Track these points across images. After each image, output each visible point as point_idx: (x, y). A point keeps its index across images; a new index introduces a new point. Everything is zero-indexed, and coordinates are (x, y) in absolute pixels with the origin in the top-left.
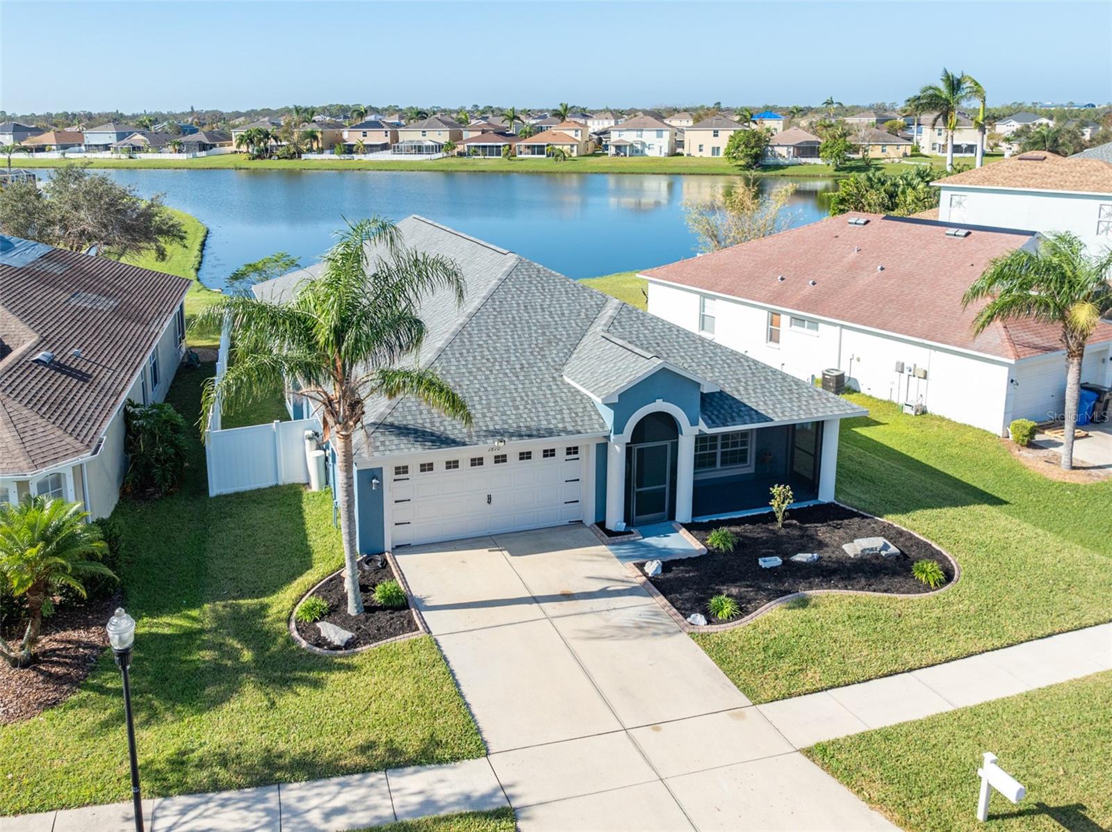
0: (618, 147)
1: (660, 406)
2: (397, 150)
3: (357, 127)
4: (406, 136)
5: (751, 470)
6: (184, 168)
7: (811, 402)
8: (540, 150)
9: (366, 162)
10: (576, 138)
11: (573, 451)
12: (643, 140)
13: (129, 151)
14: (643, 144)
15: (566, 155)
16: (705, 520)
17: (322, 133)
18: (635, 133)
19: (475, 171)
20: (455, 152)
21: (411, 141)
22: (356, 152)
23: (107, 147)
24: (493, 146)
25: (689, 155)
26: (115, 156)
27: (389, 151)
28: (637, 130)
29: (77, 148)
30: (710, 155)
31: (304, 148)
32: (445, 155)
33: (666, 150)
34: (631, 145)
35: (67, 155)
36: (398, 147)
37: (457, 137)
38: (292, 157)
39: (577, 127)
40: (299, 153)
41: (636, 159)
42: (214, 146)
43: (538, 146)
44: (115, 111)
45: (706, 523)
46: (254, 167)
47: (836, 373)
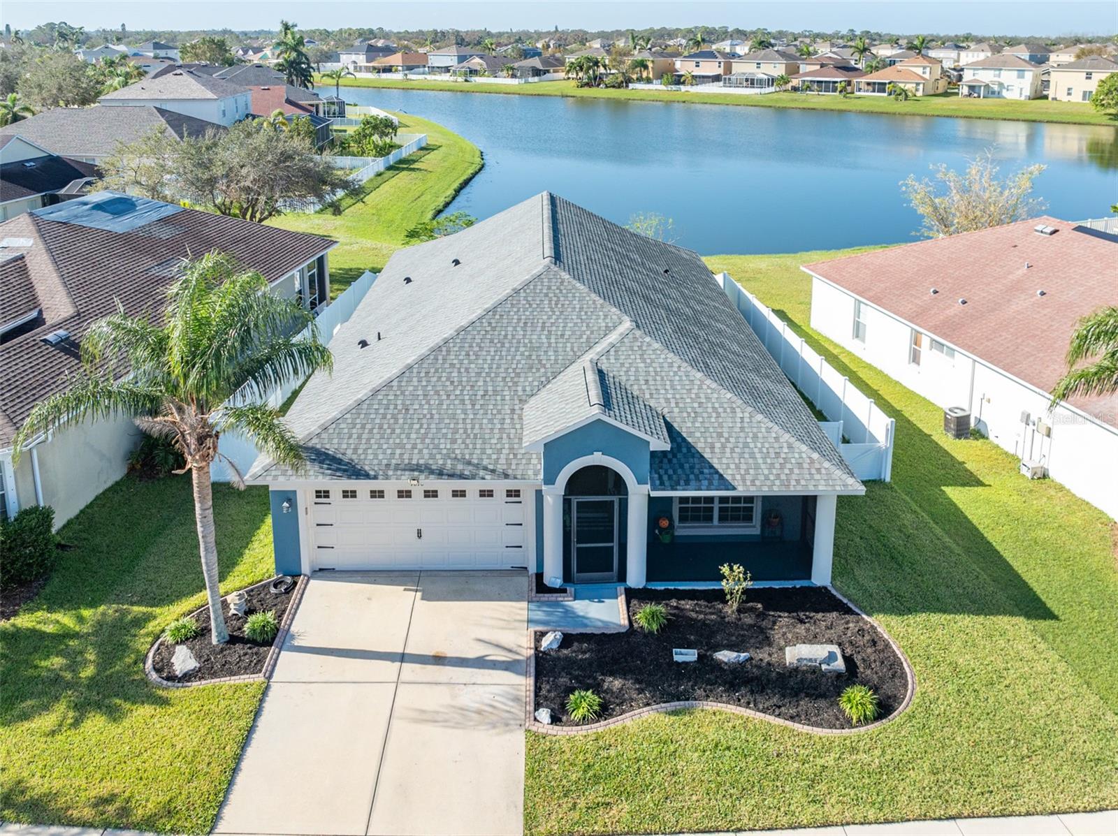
0: (972, 88)
1: (597, 459)
2: (729, 83)
3: (690, 56)
4: (739, 68)
5: (756, 531)
6: (514, 94)
7: (796, 471)
8: (881, 87)
9: (693, 94)
10: (924, 76)
11: (513, 494)
12: (1001, 80)
13: (465, 74)
14: (1001, 85)
15: (910, 94)
16: (660, 586)
17: (653, 62)
18: (992, 72)
19: (804, 109)
20: (789, 86)
21: (744, 74)
22: (683, 83)
23: (447, 70)
24: (829, 82)
25: (1054, 99)
26: (452, 79)
27: (721, 83)
28: (995, 70)
29: (421, 70)
30: (1080, 99)
31: (634, 77)
32: (778, 89)
33: (1027, 92)
34: (987, 86)
35: (410, 76)
36: (729, 79)
37: (793, 71)
38: (619, 86)
39: (926, 64)
40: (628, 81)
41: (990, 101)
42: (548, 71)
43: (879, 84)
44: (483, 29)
45: (660, 591)
46: (581, 95)
47: (960, 414)
